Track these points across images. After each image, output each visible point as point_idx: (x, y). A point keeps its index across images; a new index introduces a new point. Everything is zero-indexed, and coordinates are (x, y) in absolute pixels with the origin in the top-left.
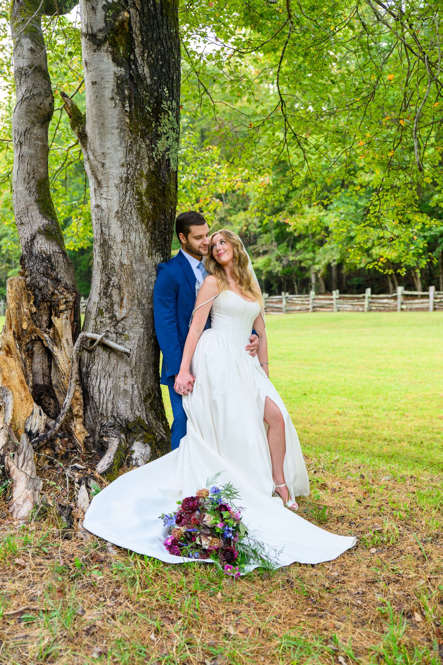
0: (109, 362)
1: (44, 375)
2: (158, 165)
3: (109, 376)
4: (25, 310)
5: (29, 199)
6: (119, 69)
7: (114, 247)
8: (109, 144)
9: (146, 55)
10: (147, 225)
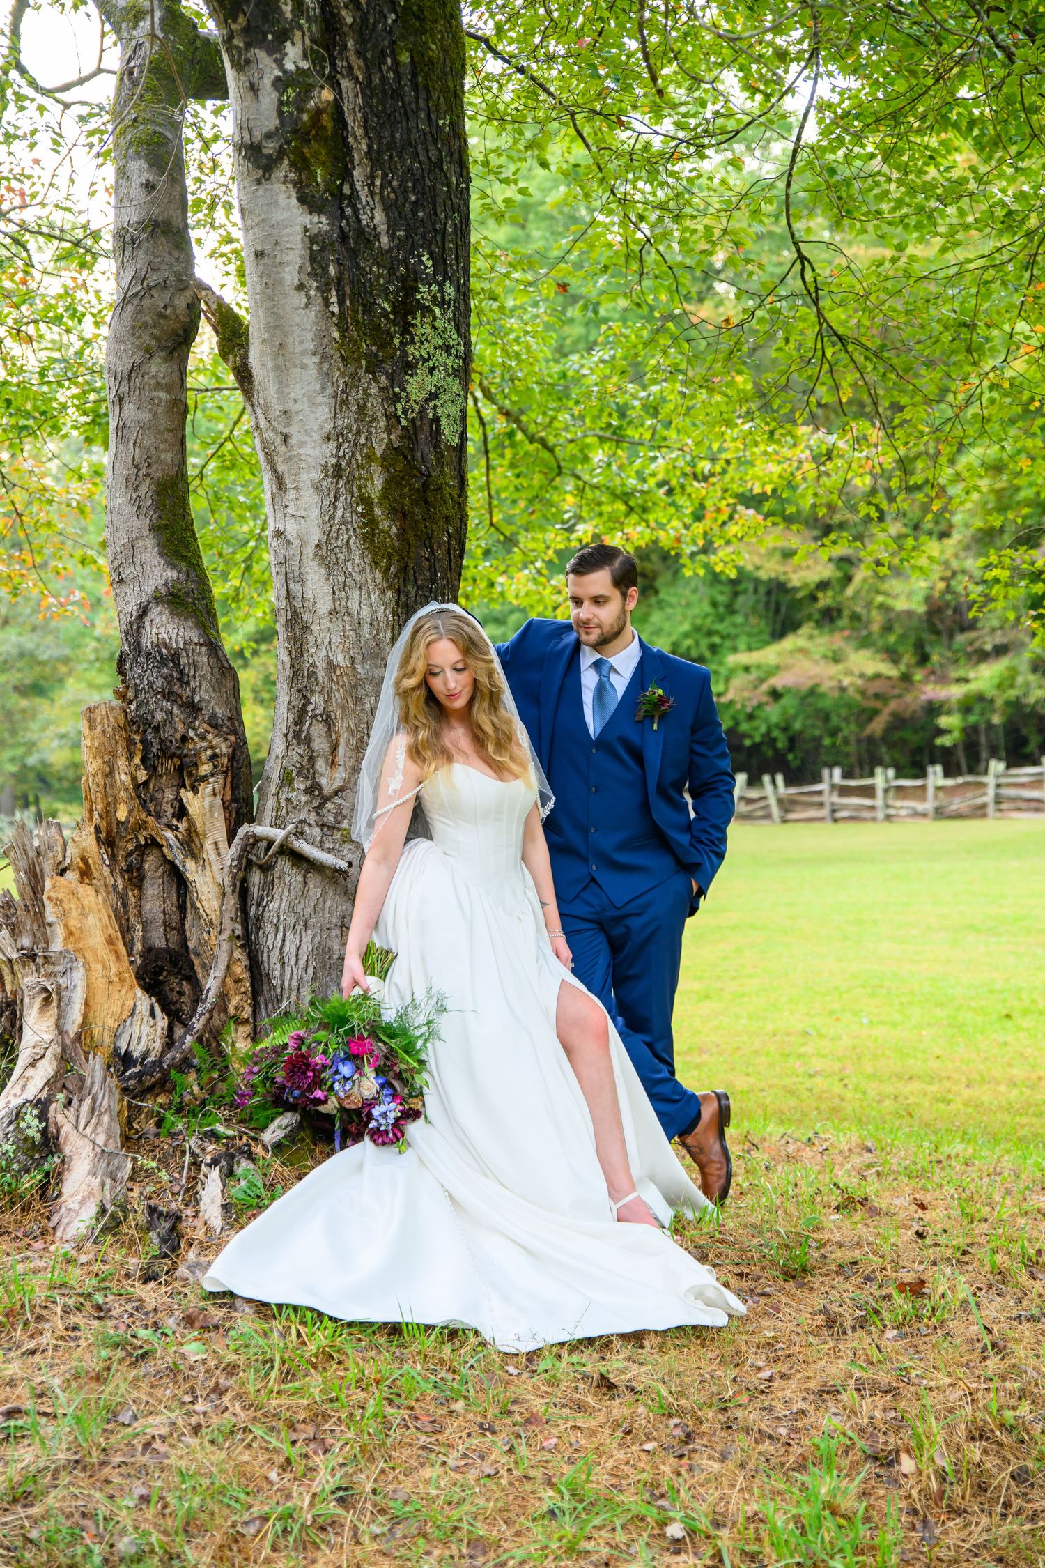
0: (304, 893)
1: (167, 925)
2: (410, 434)
3: (305, 926)
4: (124, 777)
5: (135, 523)
6: (316, 219)
7: (315, 627)
8: (296, 391)
9: (378, 182)
10: (386, 571)
